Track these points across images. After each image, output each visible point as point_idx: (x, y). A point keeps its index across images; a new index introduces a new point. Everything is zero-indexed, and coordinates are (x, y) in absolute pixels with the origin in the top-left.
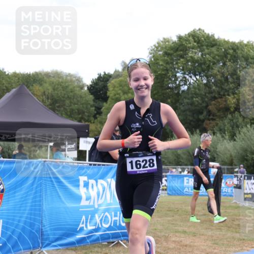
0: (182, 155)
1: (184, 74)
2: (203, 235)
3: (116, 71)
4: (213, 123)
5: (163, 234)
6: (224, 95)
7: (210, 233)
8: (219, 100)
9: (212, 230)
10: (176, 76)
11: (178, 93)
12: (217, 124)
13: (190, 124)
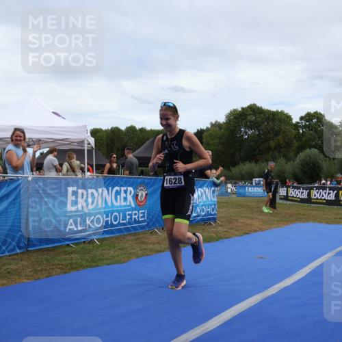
0: (245, 175)
1: (245, 129)
3: (207, 128)
4: (262, 156)
6: (268, 141)
8: (265, 143)
10: (241, 130)
11: (242, 140)
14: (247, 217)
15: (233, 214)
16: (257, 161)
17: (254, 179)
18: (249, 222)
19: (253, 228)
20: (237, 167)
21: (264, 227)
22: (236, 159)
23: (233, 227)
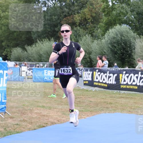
0: (44, 55)
2: (55, 108)
5: (29, 108)
6: (72, 14)
7: (60, 107)
8: (68, 17)
9: (62, 105)
13: (49, 34)
14: (43, 107)
15: (27, 104)
18: (45, 112)
19: (51, 120)
20: (34, 46)
21: (63, 119)
22: (32, 36)
23: (26, 119)
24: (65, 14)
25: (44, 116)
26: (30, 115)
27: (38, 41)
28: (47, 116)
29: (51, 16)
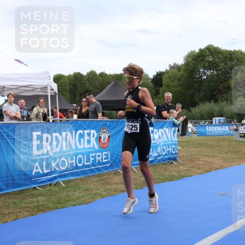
0: (205, 114)
1: (204, 70)
2: (218, 157)
3: (166, 70)
4: (221, 96)
5: (196, 157)
6: (227, 80)
8: (224, 83)
9: (223, 154)
10: (200, 71)
11: (201, 80)
12: (223, 97)
13: (208, 97)
14: (208, 156)
15: (194, 153)
16: (216, 101)
17: (214, 119)
18: (210, 160)
19: (214, 166)
20: (197, 107)
21: (225, 165)
22: (195, 99)
23: (194, 165)
24: (221, 80)
25: (209, 163)
26: (197, 162)
27: (200, 104)
28: (211, 163)
29: (209, 83)
